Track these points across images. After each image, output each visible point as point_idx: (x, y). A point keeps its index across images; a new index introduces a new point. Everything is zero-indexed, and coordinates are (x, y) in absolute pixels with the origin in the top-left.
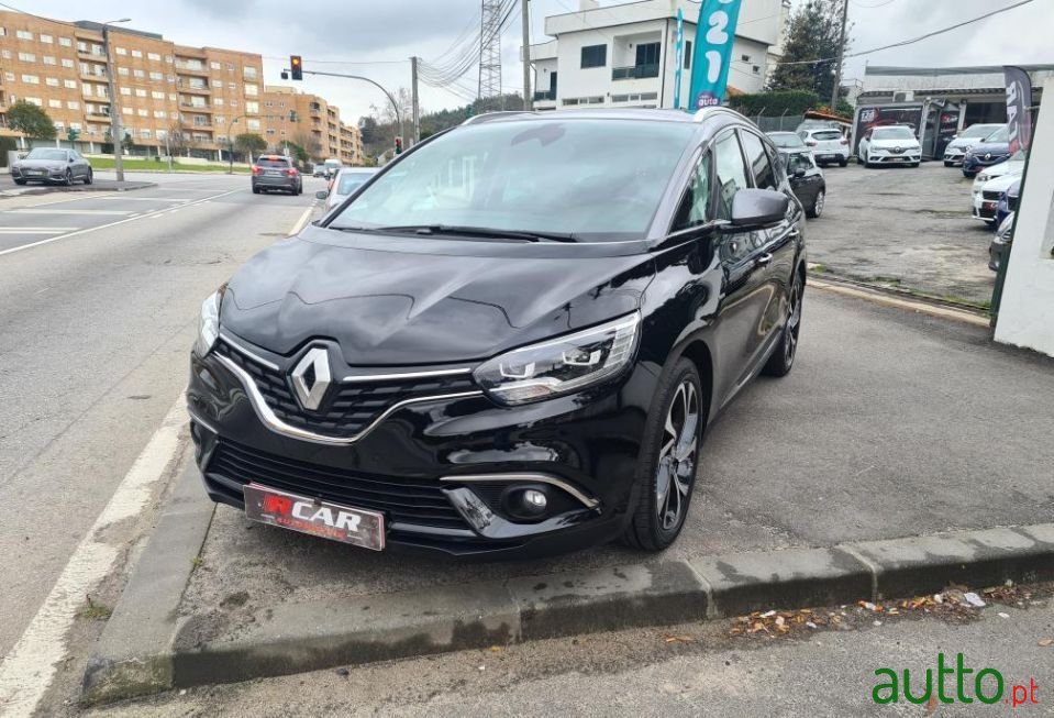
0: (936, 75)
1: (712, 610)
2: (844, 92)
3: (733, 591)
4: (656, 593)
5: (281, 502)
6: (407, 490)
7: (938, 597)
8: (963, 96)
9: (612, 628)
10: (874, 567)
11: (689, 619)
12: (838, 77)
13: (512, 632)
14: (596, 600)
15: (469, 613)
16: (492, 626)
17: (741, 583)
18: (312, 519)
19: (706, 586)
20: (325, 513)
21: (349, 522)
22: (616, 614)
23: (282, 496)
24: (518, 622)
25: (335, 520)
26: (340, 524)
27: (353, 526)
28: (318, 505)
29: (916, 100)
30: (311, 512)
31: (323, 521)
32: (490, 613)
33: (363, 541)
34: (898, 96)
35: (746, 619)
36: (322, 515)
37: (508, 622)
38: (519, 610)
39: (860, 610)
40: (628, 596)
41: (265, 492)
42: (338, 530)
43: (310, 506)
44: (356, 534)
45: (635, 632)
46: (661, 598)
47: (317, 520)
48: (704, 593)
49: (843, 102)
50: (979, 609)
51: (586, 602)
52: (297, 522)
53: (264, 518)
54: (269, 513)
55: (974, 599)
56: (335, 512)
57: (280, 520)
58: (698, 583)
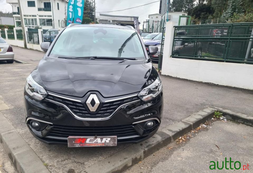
0: (114, 17)
1: (172, 140)
2: (96, 19)
3: (175, 135)
4: (164, 139)
5: (82, 140)
6: (122, 128)
7: (200, 127)
8: (120, 22)
9: (158, 150)
10: (192, 124)
11: (169, 143)
12: (95, 15)
13: (142, 157)
14: (155, 144)
15: (134, 156)
16: (138, 157)
17: (176, 133)
18: (93, 142)
19: (171, 135)
20: (99, 140)
21: (106, 140)
22: (159, 146)
23: (82, 138)
24: (143, 154)
25: (102, 141)
26: (103, 141)
27: (107, 141)
28: (96, 138)
29: (113, 22)
30: (93, 140)
31: (98, 142)
32: (138, 154)
33: (111, 145)
34: (109, 21)
35: (177, 140)
36: (97, 140)
37: (141, 155)
38: (143, 151)
39: (192, 133)
40: (160, 141)
41: (76, 138)
42: (103, 144)
43: (93, 139)
44: (109, 143)
45: (162, 149)
46: (165, 140)
47: (95, 142)
48: (171, 137)
49: (96, 21)
50: (206, 127)
51: (153, 145)
52: (88, 144)
53: (75, 146)
54: (77, 144)
55: (204, 126)
56: (102, 139)
57: (81, 145)
58: (169, 135)
